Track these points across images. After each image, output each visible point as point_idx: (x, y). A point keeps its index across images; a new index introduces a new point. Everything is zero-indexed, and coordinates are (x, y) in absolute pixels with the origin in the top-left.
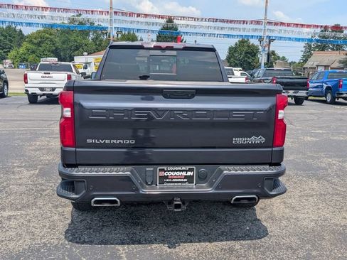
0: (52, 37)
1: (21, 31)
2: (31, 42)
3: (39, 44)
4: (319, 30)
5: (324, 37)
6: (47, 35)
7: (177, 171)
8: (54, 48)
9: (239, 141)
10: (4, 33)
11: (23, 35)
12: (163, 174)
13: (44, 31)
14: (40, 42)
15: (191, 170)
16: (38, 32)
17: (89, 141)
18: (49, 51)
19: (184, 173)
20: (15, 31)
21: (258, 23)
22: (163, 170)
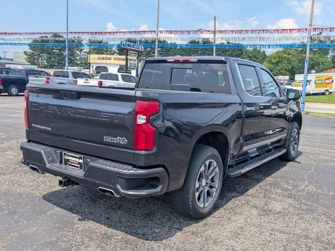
0: (290, 56)
1: (264, 52)
2: (270, 62)
3: (277, 64)
6: (285, 55)
7: (74, 157)
8: (290, 67)
9: (108, 139)
10: (250, 55)
11: (266, 56)
12: (66, 157)
13: (283, 52)
14: (278, 62)
15: (80, 158)
16: (278, 52)
18: (286, 70)
19: (77, 160)
20: (260, 52)
22: (66, 154)
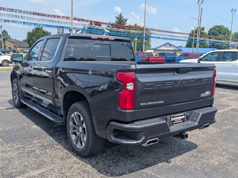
4: (88, 24)
5: (91, 28)
7: (178, 116)
9: (202, 95)
15: (184, 115)
17: (142, 104)
19: (181, 117)
21: (67, 18)
22: (173, 117)
